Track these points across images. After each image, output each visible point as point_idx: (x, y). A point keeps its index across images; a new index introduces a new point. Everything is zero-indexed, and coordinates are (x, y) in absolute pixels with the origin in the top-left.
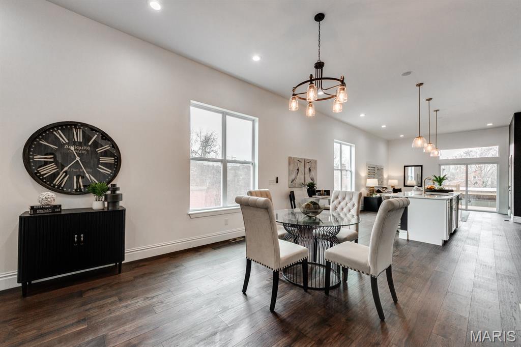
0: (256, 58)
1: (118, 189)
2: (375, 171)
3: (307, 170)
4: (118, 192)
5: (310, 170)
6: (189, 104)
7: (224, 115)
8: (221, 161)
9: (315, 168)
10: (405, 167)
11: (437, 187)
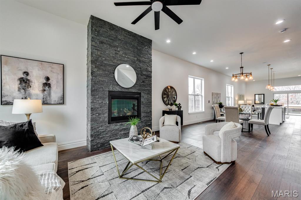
0: (212, 61)
1: (180, 105)
2: (241, 97)
3: (218, 97)
4: (180, 106)
5: (219, 97)
6: (188, 77)
7: (194, 78)
8: (194, 95)
9: (220, 96)
10: (255, 95)
11: (275, 104)
